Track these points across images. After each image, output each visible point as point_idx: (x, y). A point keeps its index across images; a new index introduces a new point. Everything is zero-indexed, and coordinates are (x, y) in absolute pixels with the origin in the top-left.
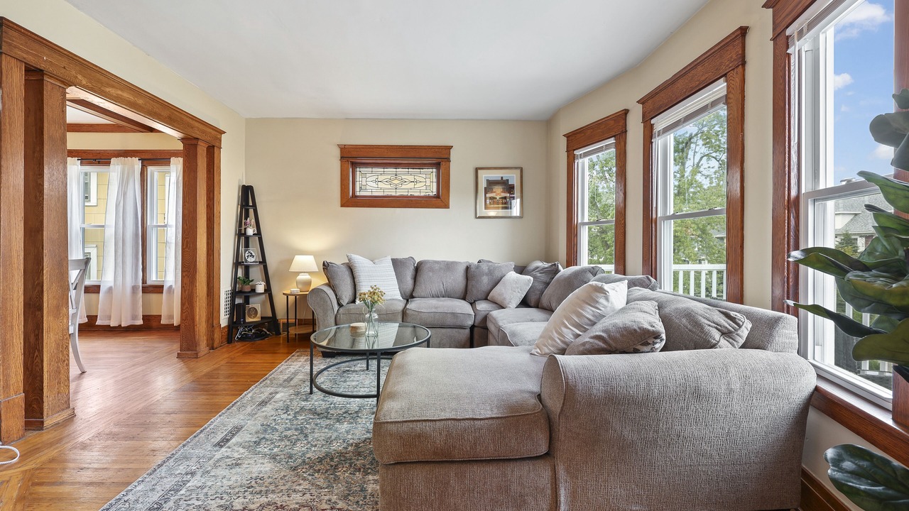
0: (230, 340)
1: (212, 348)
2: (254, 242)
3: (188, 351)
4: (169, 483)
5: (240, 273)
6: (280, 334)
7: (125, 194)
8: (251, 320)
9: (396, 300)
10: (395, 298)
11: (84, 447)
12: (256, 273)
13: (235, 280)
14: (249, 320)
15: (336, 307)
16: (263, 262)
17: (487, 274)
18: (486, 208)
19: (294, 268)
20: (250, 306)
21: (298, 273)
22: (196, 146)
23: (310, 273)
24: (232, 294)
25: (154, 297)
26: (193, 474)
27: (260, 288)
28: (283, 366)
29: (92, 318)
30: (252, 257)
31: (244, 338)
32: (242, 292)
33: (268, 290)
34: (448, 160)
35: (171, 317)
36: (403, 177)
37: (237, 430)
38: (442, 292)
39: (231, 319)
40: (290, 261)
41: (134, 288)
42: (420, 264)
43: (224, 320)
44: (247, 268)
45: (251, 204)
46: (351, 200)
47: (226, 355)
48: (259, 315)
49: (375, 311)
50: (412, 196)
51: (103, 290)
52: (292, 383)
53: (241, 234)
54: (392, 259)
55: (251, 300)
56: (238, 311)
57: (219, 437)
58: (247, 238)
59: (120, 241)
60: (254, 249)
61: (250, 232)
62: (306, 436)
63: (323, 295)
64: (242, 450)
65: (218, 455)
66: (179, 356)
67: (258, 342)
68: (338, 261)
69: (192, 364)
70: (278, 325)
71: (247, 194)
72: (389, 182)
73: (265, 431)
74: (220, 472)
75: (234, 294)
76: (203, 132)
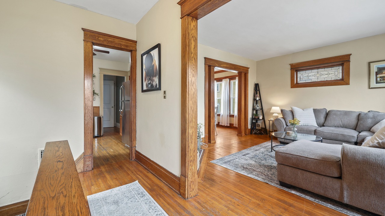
0: (251, 133)
1: (246, 135)
2: (259, 102)
3: (239, 134)
4: (232, 158)
5: (254, 112)
6: (268, 134)
7: (225, 89)
8: (258, 128)
9: (314, 126)
10: (313, 125)
11: (217, 148)
12: (260, 113)
13: (253, 114)
14: (257, 128)
15: (285, 126)
16: (262, 109)
17: (371, 118)
18: (377, 82)
19: (271, 111)
20: (258, 123)
21: (273, 113)
22: (241, 74)
23: (278, 113)
24: (252, 119)
25: (232, 118)
26: (237, 159)
27: (261, 118)
28: (265, 143)
29: (219, 123)
30: (258, 107)
31: (255, 134)
32: (255, 118)
33: (263, 118)
34: (349, 61)
35: (236, 125)
36: (322, 73)
37: (248, 154)
38: (341, 125)
39: (251, 127)
40: (270, 109)
41: (228, 115)
42: (329, 111)
43: (249, 127)
44: (257, 111)
45: (258, 89)
46: (295, 85)
47: (250, 137)
48: (260, 127)
49: (296, 127)
50: (327, 81)
51: (221, 115)
52: (267, 148)
53: (255, 99)
54: (313, 109)
55: (258, 121)
56: (253, 124)
57: (244, 154)
58: (257, 101)
59: (225, 102)
60: (259, 105)
61: (258, 99)
62: (266, 160)
63: (280, 121)
64: (248, 158)
65: (243, 157)
66: (237, 135)
67: (260, 135)
68: (288, 109)
69: (240, 138)
70: (267, 131)
71: (257, 86)
72: (315, 75)
73: (255, 156)
74: (242, 160)
75: (253, 119)
76: (243, 69)
